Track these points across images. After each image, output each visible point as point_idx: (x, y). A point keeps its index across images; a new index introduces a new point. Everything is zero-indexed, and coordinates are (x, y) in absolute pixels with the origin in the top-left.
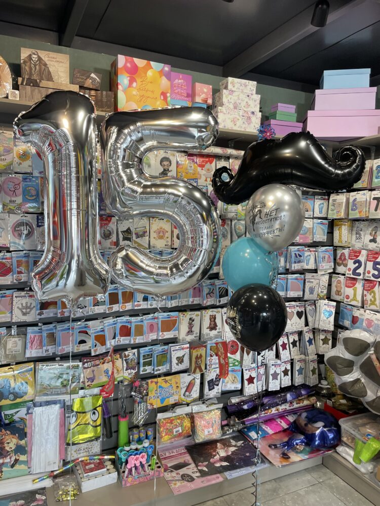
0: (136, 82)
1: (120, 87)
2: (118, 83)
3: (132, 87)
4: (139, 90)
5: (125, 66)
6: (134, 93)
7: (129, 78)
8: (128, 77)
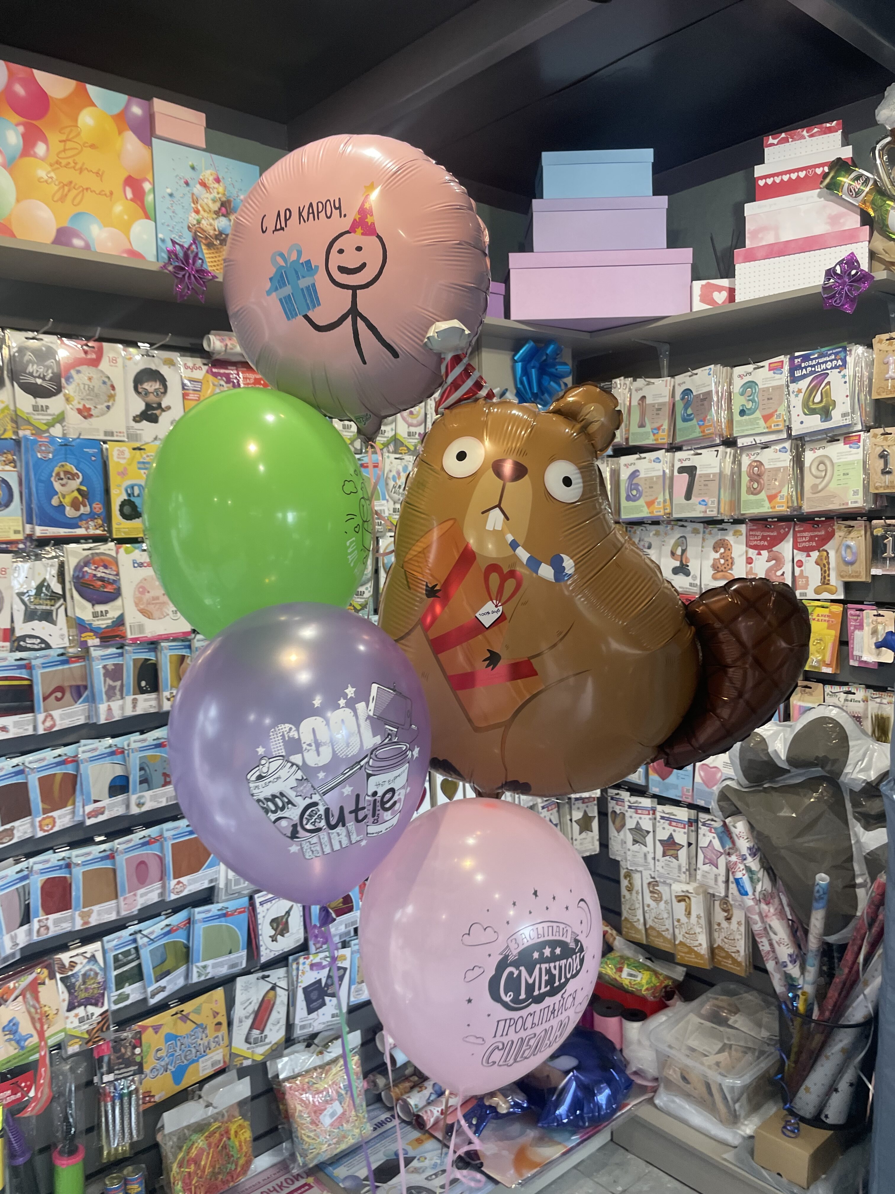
3: (35, 156)
4: (56, 165)
5: (8, 93)
6: (42, 173)
7: (21, 129)
8: (17, 125)
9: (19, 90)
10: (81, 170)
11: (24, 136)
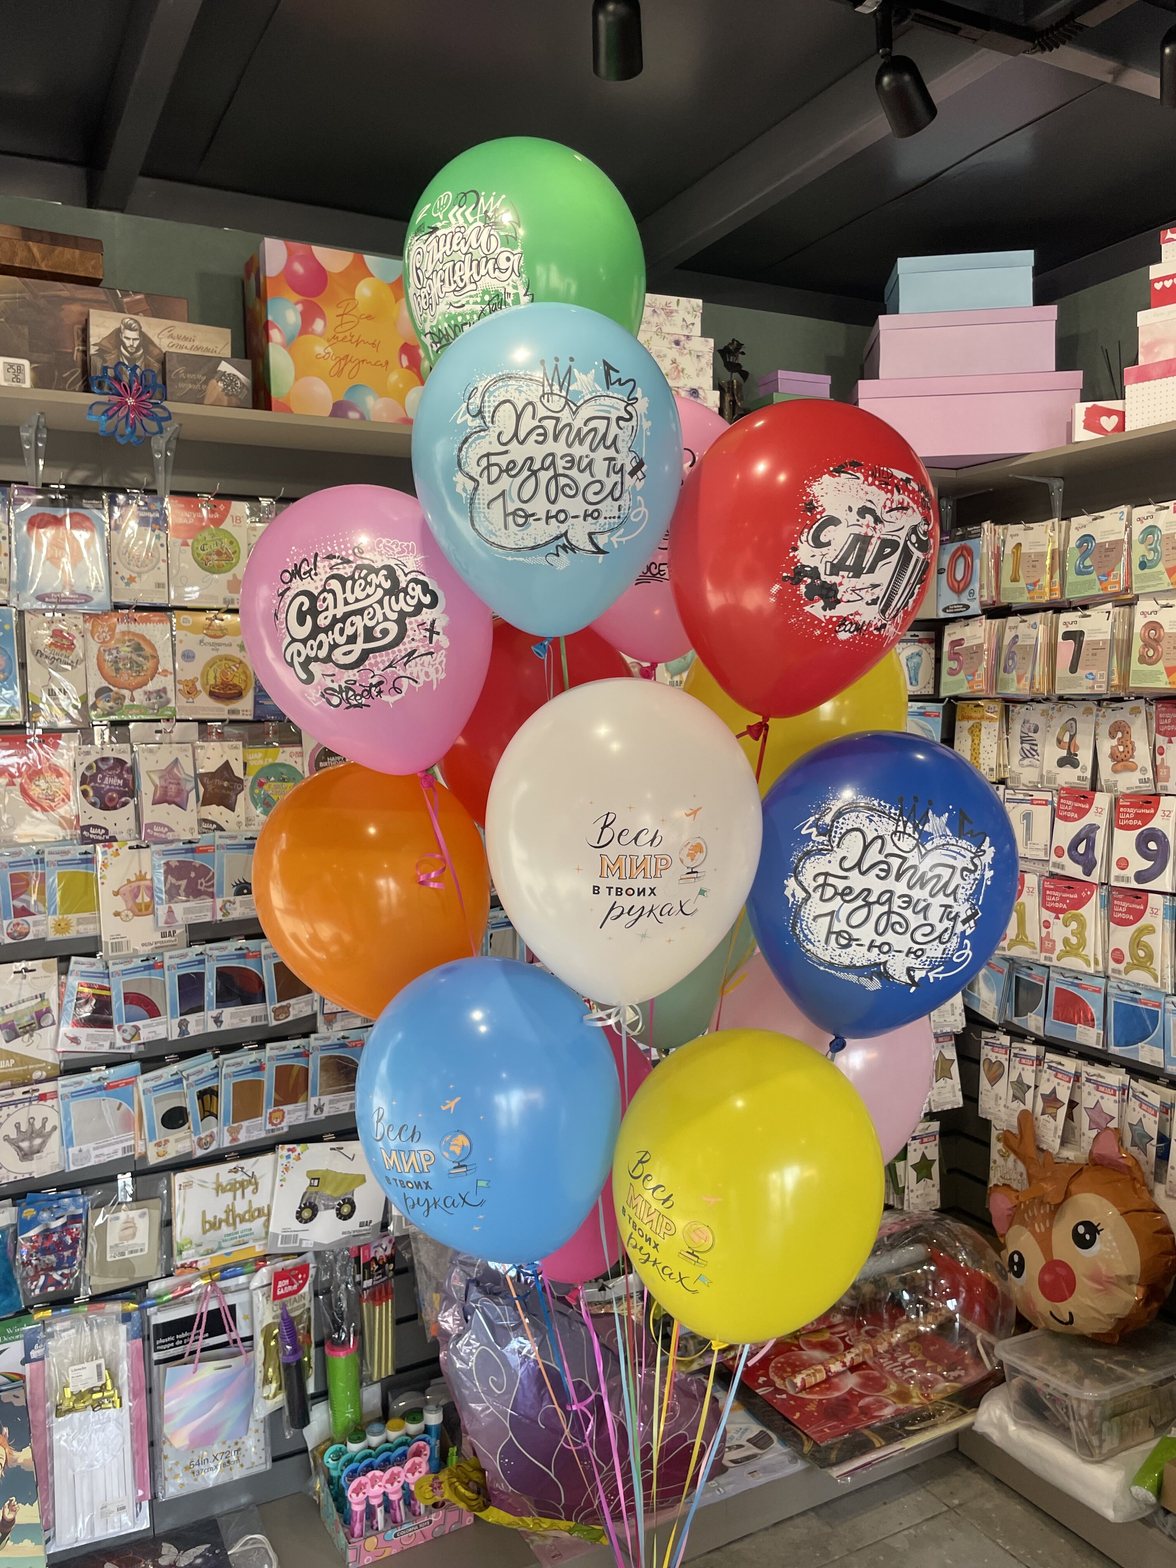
0: (323, 316)
1: (274, 333)
2: (267, 321)
3: (313, 333)
4: (334, 340)
5: (288, 273)
6: (319, 349)
7: (300, 307)
8: (296, 304)
9: (298, 267)
10: (357, 343)
11: (303, 314)
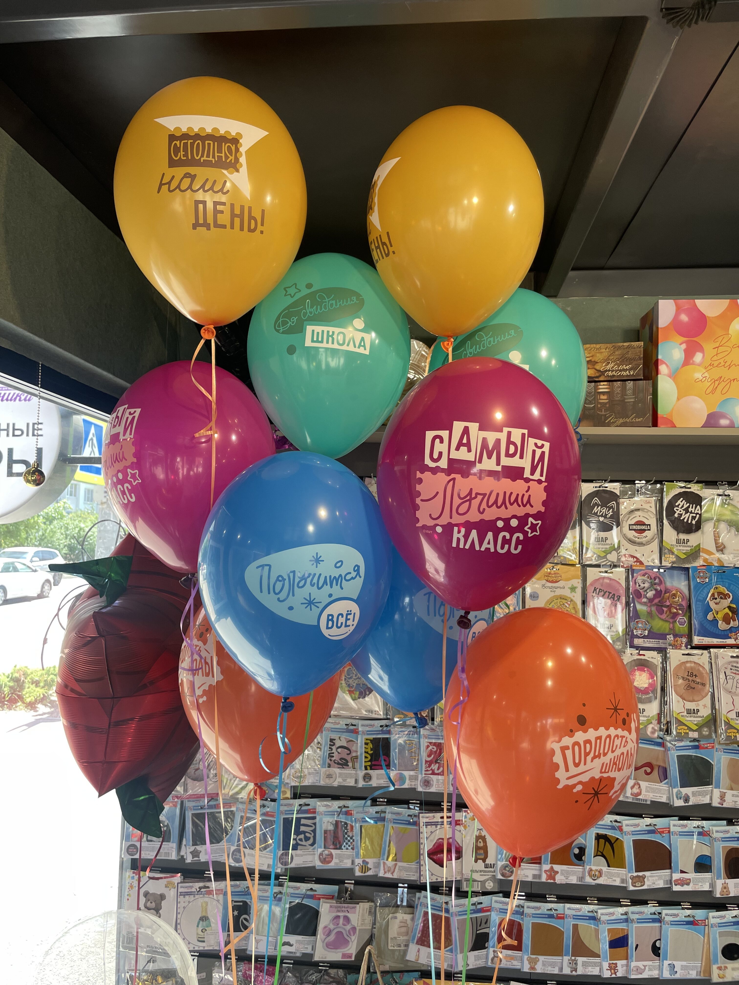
0: (702, 350)
1: (663, 368)
2: (657, 360)
3: (693, 363)
4: (710, 367)
5: (675, 322)
6: (698, 375)
7: (684, 346)
8: (681, 344)
9: (684, 318)
10: (730, 367)
11: (686, 351)
